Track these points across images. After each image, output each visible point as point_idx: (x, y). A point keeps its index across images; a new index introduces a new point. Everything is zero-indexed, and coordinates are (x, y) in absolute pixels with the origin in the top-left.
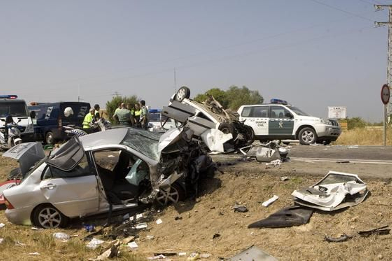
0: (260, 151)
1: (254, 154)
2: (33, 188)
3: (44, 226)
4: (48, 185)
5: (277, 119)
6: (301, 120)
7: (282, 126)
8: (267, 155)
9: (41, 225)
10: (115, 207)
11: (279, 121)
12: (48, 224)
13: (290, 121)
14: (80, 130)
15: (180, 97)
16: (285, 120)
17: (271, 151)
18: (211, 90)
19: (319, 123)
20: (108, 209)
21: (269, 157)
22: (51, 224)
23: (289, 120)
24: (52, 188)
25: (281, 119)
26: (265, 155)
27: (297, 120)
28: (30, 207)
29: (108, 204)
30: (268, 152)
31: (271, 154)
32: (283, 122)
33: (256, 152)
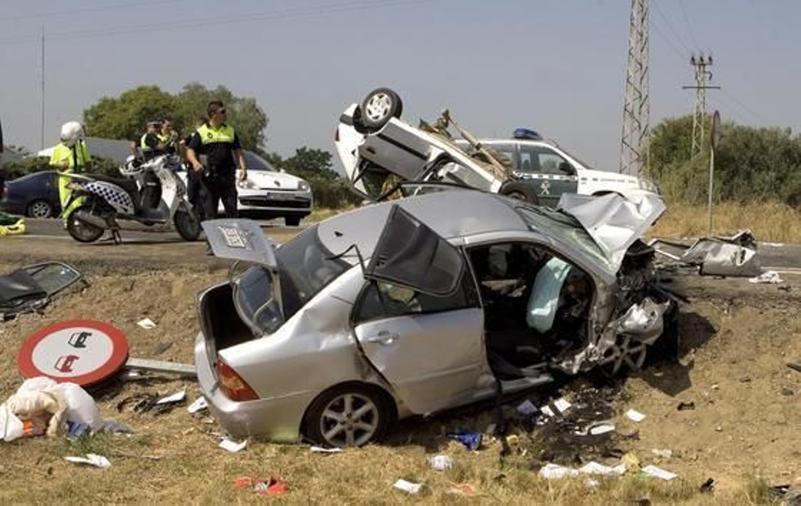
0: (715, 252)
1: (701, 258)
2: (318, 343)
3: (331, 442)
4: (380, 334)
5: (535, 176)
6: (595, 180)
7: (548, 193)
8: (734, 260)
10: (509, 386)
11: (543, 180)
12: (340, 438)
13: (567, 181)
16: (557, 177)
17: (744, 253)
19: (635, 189)
20: (491, 391)
21: (738, 264)
22: (350, 434)
23: (565, 178)
24: (390, 341)
25: (546, 177)
26: (729, 258)
27: (584, 179)
28: (308, 392)
29: (493, 379)
30: (736, 254)
31: (742, 258)
32: (552, 182)
33: (706, 253)
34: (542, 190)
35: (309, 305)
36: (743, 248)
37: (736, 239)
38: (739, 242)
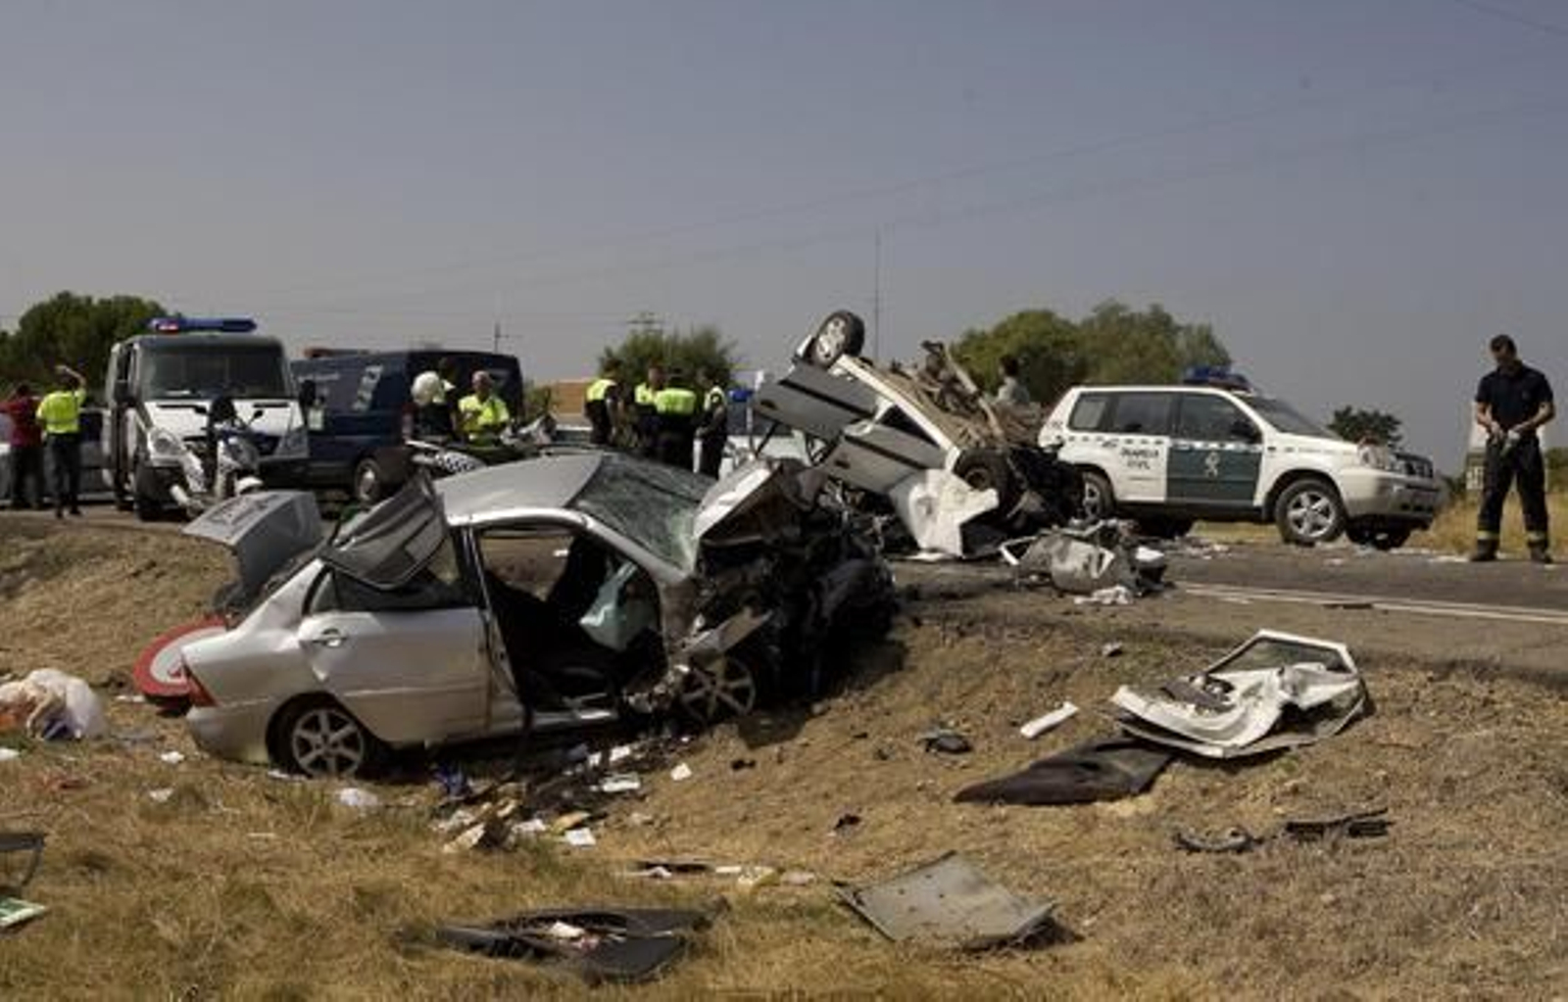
0: (1063, 555)
1: (1044, 563)
3: (310, 771)
4: (326, 632)
5: (1198, 445)
6: (1289, 450)
7: (1216, 472)
8: (1086, 567)
9: (298, 765)
10: (543, 719)
11: (1208, 452)
12: (320, 764)
13: (1246, 453)
14: (465, 457)
15: (827, 348)
16: (1230, 446)
17: (1101, 557)
18: (1022, 316)
19: (1353, 465)
20: (519, 724)
21: (1095, 575)
22: (332, 763)
23: (1242, 446)
24: (335, 643)
25: (1214, 445)
26: (1080, 566)
27: (1272, 449)
28: (267, 701)
29: (518, 708)
30: (1090, 558)
31: (1100, 564)
32: (1221, 453)
33: (1050, 557)
34: (1207, 467)
35: (274, 597)
36: (1102, 550)
37: (1092, 535)
38: (1097, 539)
